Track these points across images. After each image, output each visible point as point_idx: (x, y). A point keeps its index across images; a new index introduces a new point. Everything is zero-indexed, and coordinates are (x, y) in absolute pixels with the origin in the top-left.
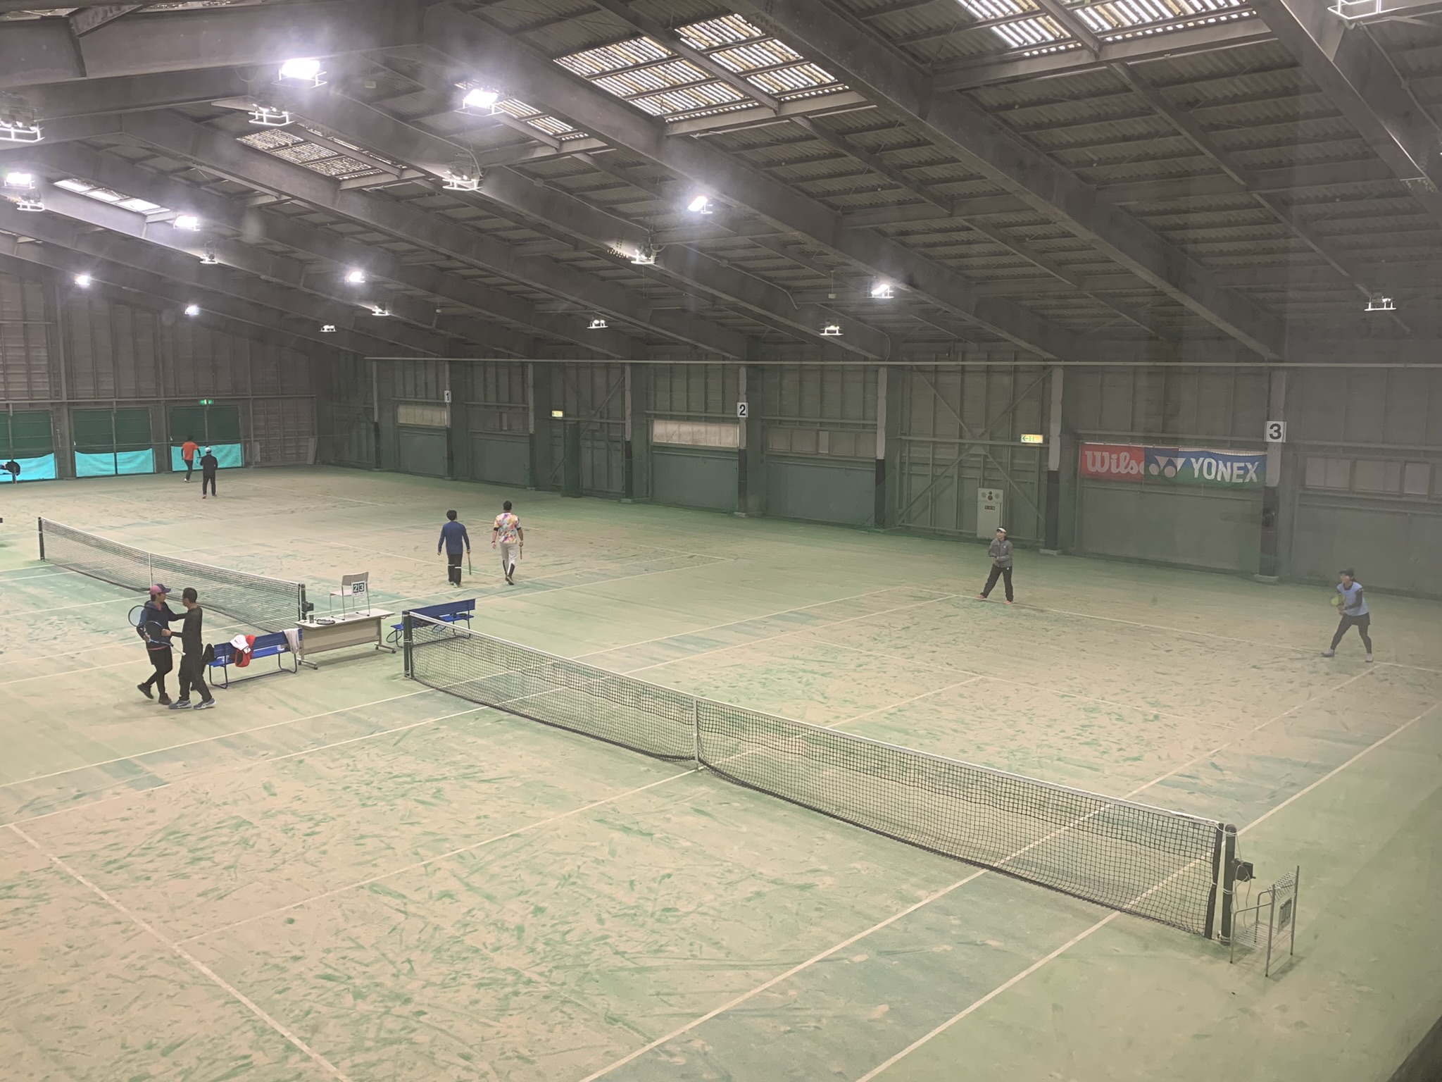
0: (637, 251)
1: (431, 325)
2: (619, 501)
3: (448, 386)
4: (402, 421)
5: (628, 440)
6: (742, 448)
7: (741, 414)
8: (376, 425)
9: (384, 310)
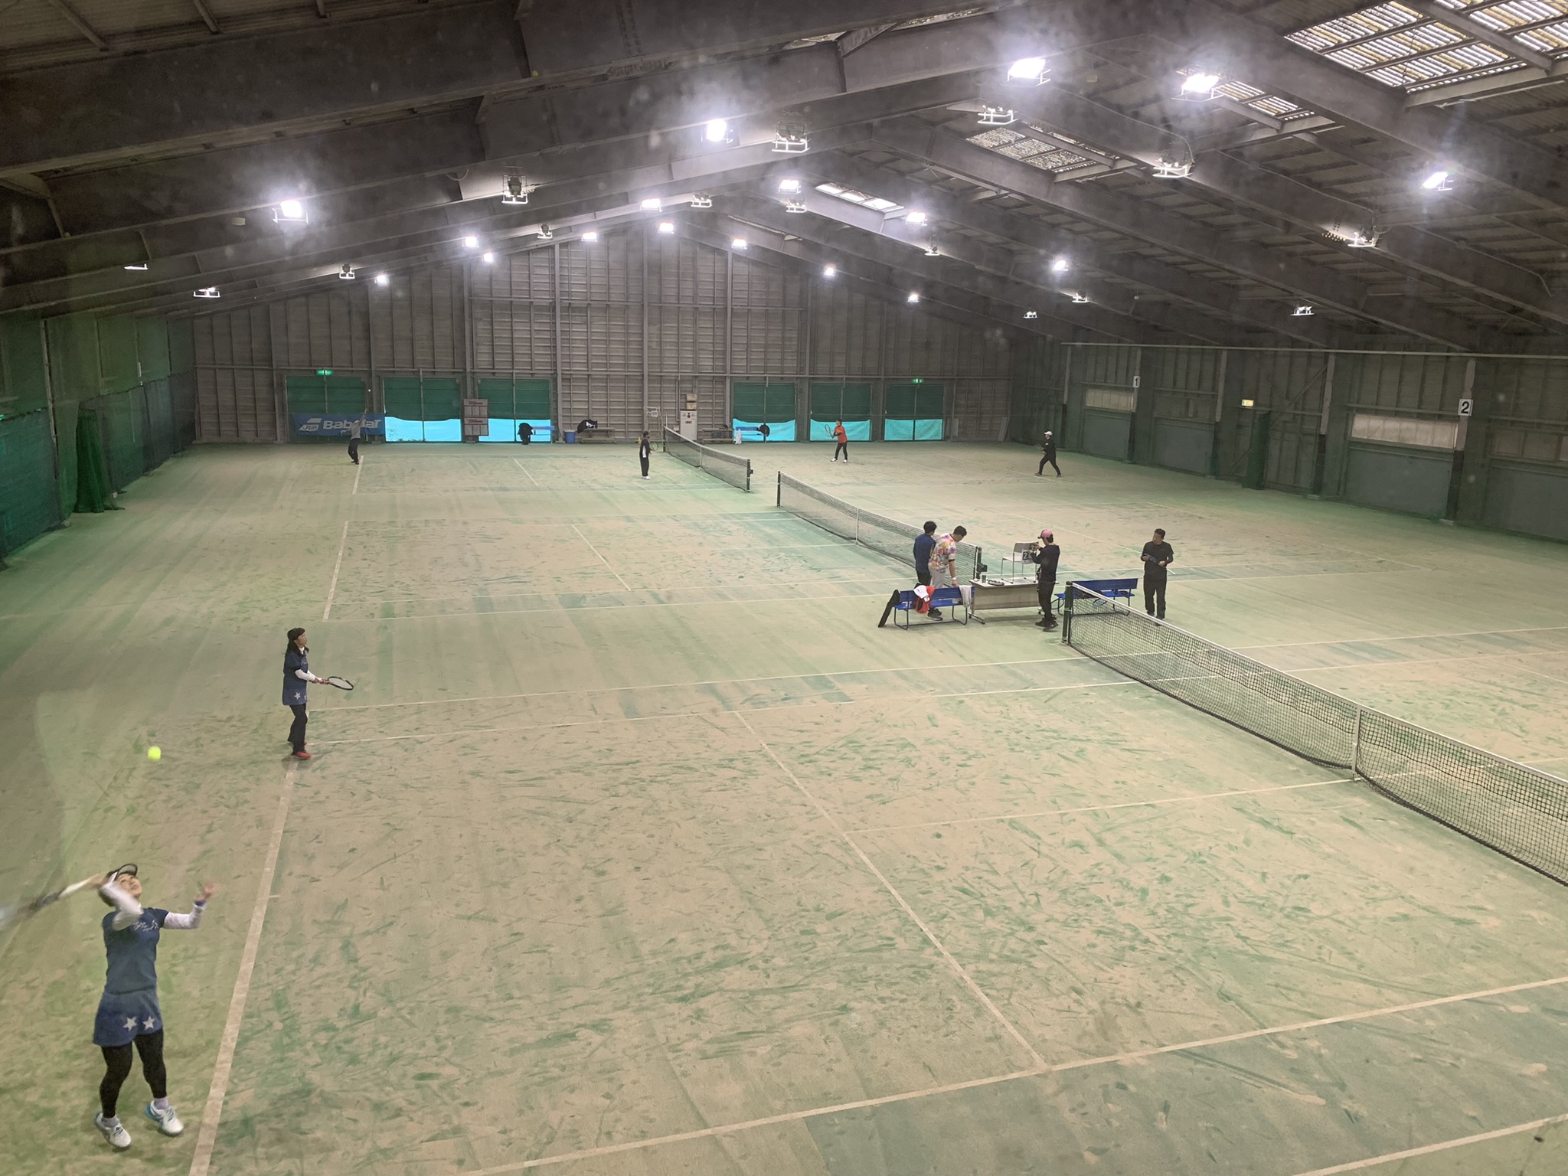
0: (1356, 234)
1: (1128, 311)
2: (1305, 497)
3: (1138, 371)
4: (1089, 403)
5: (1323, 431)
6: (1459, 449)
7: (1463, 412)
8: (1065, 407)
9: (1083, 297)
